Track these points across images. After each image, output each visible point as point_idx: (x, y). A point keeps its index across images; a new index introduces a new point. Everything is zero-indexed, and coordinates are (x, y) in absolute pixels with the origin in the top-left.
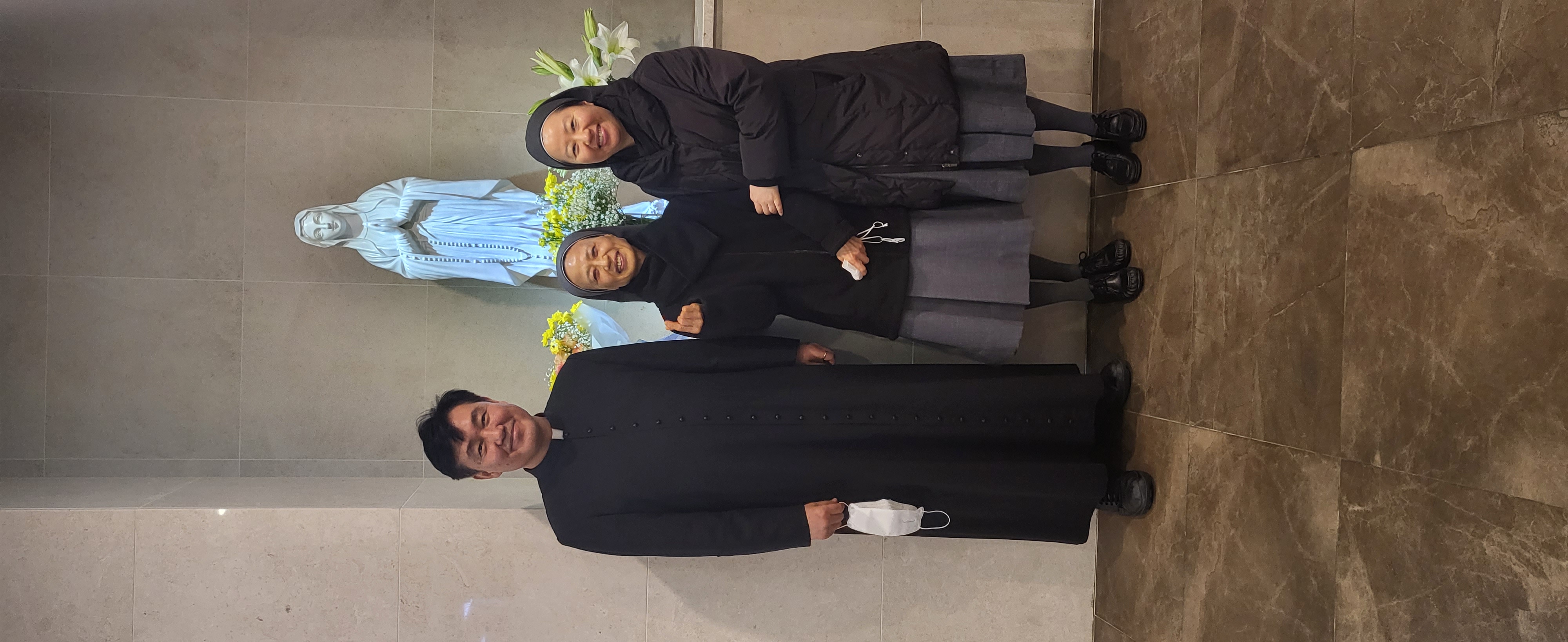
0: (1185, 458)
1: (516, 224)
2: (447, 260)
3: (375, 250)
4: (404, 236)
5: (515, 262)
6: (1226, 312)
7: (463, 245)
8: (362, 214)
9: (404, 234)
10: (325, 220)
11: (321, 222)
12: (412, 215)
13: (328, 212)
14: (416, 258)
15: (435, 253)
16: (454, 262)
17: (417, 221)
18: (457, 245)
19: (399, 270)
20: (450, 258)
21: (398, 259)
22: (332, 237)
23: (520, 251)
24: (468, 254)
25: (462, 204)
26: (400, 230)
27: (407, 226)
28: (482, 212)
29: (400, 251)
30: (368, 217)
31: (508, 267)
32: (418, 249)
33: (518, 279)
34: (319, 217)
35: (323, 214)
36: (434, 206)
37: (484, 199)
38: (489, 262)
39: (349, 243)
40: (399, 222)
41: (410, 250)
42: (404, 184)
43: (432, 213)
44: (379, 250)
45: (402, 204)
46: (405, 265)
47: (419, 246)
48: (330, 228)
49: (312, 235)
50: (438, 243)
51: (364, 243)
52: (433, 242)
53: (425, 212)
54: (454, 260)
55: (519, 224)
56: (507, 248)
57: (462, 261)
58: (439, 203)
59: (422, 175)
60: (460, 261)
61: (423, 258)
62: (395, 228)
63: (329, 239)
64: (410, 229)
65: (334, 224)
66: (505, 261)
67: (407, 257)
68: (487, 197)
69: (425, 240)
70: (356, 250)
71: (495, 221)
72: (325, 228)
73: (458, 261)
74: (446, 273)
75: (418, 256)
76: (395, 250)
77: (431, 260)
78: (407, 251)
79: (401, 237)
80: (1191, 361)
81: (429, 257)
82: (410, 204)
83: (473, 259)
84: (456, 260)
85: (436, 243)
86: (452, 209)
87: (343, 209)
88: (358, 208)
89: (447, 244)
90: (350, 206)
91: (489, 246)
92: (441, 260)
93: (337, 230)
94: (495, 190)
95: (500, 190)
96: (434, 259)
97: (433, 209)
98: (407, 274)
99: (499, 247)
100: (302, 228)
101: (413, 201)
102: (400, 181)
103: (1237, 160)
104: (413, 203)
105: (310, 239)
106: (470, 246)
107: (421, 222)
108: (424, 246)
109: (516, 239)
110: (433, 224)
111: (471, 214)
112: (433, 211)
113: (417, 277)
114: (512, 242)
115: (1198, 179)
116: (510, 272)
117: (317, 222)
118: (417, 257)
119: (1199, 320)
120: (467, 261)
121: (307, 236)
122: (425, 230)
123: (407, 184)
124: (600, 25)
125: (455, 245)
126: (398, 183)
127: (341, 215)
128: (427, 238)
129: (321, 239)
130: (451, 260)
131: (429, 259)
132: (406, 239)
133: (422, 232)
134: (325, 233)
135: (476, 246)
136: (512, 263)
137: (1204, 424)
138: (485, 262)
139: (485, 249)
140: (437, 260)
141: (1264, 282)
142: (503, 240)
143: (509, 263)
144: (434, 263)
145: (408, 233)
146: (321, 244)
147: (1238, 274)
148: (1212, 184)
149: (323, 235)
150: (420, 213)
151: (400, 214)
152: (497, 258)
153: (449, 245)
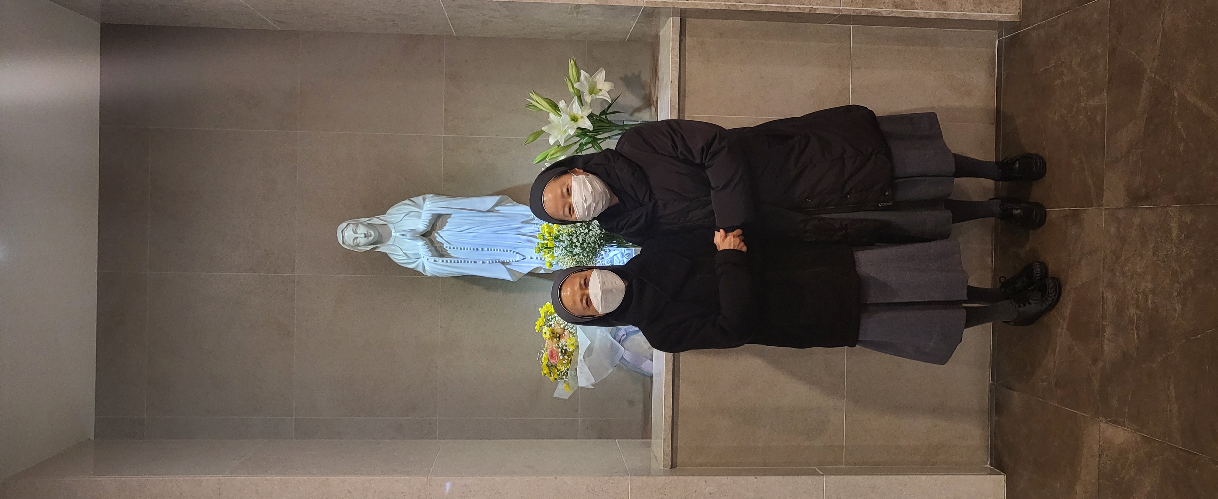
0: (1096, 448)
1: (514, 232)
2: (459, 262)
3: (401, 253)
4: (425, 243)
5: (513, 261)
6: (1137, 328)
7: (472, 249)
8: (391, 225)
9: (425, 241)
10: (362, 230)
11: (358, 233)
12: (431, 226)
13: (364, 223)
14: (435, 261)
15: (449, 256)
16: (465, 263)
17: (435, 231)
18: (467, 249)
19: (420, 269)
20: (461, 260)
21: (419, 260)
22: (367, 244)
23: (517, 253)
24: (476, 256)
25: (472, 216)
26: (422, 239)
27: (426, 235)
28: (487, 222)
29: (422, 254)
30: (395, 227)
31: (507, 266)
32: (435, 253)
33: (515, 275)
34: (357, 228)
35: (360, 225)
36: (449, 218)
37: (488, 211)
38: (493, 262)
39: (380, 248)
40: (421, 232)
41: (430, 254)
42: (424, 200)
43: (447, 224)
44: (405, 253)
45: (423, 217)
46: (426, 265)
47: (437, 250)
48: (365, 237)
49: (351, 243)
50: (452, 248)
51: (393, 248)
52: (448, 247)
53: (441, 223)
54: (465, 262)
55: (516, 232)
56: (507, 251)
57: (471, 262)
58: (452, 216)
59: (438, 193)
60: (470, 262)
61: (440, 260)
62: (417, 237)
63: (365, 245)
64: (429, 237)
65: (369, 233)
66: (505, 262)
67: (428, 259)
68: (490, 210)
69: (441, 246)
70: (386, 253)
71: (498, 230)
72: (361, 237)
73: (468, 262)
74: (457, 272)
75: (437, 259)
76: (418, 254)
77: (447, 262)
78: (428, 255)
79: (422, 244)
80: (1100, 364)
81: (445, 259)
82: (429, 217)
83: (480, 260)
84: (466, 262)
85: (450, 248)
86: (462, 220)
87: (375, 221)
88: (388, 220)
89: (459, 248)
90: (381, 218)
91: (493, 250)
92: (454, 262)
93: (371, 239)
94: (497, 205)
95: (501, 204)
96: (449, 261)
97: (448, 221)
98: (427, 272)
99: (500, 250)
100: (343, 237)
101: (432, 214)
102: (421, 197)
103: (1147, 197)
104: (432, 216)
105: (349, 245)
106: (477, 249)
107: (438, 232)
108: (440, 250)
109: (514, 244)
110: (449, 233)
111: (479, 225)
112: (448, 222)
113: (434, 275)
114: (510, 247)
115: (1105, 209)
116: (509, 270)
117: (355, 232)
118: (435, 259)
119: (1109, 331)
120: (475, 262)
121: (347, 244)
122: (442, 237)
123: (426, 200)
124: (582, 71)
125: (466, 249)
126: (419, 199)
127: (374, 225)
128: (443, 244)
129: (358, 245)
130: (463, 262)
131: (445, 261)
132: (427, 246)
133: (439, 239)
134: (362, 240)
135: (483, 250)
136: (510, 263)
137: (1115, 422)
138: (490, 262)
139: (490, 252)
140: (451, 262)
141: (1178, 307)
142: (504, 245)
143: (508, 263)
144: (449, 264)
145: (427, 240)
146: (358, 249)
147: (1150, 296)
148: (1121, 214)
149: (360, 243)
150: (437, 224)
151: (421, 226)
152: (498, 259)
153: (461, 249)
